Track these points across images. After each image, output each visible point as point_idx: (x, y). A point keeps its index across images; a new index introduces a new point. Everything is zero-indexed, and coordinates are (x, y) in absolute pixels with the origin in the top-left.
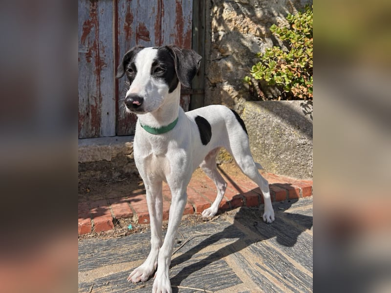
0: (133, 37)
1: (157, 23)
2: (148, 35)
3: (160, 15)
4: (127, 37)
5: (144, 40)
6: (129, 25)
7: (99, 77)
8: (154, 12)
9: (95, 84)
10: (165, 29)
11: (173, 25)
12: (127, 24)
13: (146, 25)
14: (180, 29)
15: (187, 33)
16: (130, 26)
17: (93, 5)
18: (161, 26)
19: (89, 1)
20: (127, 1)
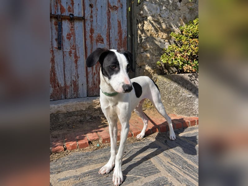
0: (94, 42)
1: (108, 33)
2: (102, 41)
3: (109, 28)
4: (91, 41)
5: (101, 43)
6: (92, 34)
7: (77, 64)
8: (105, 27)
9: (75, 68)
10: (112, 37)
11: (116, 33)
12: (91, 35)
13: (101, 35)
14: (121, 37)
15: (124, 38)
17: (72, 24)
18: (109, 35)
19: (69, 22)
20: (90, 21)
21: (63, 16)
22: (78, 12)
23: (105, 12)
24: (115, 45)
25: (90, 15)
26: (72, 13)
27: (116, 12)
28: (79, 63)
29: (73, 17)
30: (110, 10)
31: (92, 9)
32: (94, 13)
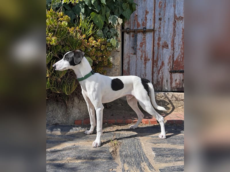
0: (161, 47)
1: (172, 40)
2: (168, 46)
3: (174, 35)
4: (158, 47)
5: (166, 48)
6: (159, 42)
7: (146, 65)
8: (171, 35)
9: (144, 69)
10: (176, 42)
11: (180, 40)
12: (158, 42)
13: (167, 42)
16: (160, 42)
17: (144, 35)
18: (174, 41)
19: (142, 34)
20: (159, 32)
21: (138, 30)
22: (149, 25)
23: (171, 23)
24: (178, 49)
25: (158, 27)
26: (145, 27)
27: (181, 21)
28: (148, 65)
29: (146, 30)
30: (176, 21)
31: (161, 22)
32: (162, 24)
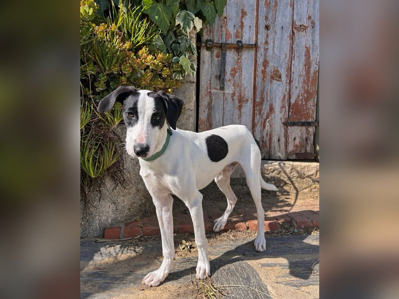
0: (268, 77)
1: (288, 66)
2: (280, 77)
3: (291, 58)
4: (264, 77)
5: (277, 80)
6: (265, 68)
7: (241, 112)
8: (286, 58)
9: (237, 117)
10: (295, 71)
11: (302, 67)
12: (264, 68)
13: (279, 69)
14: (308, 72)
15: (314, 73)
16: (266, 70)
17: (239, 55)
18: (291, 69)
19: (236, 52)
20: (265, 50)
21: (228, 44)
22: (248, 37)
23: (287, 35)
24: (299, 83)
25: (264, 41)
26: (240, 40)
27: (304, 33)
28: (244, 110)
29: (242, 45)
30: (295, 31)
31: (269, 32)
32: (271, 37)
